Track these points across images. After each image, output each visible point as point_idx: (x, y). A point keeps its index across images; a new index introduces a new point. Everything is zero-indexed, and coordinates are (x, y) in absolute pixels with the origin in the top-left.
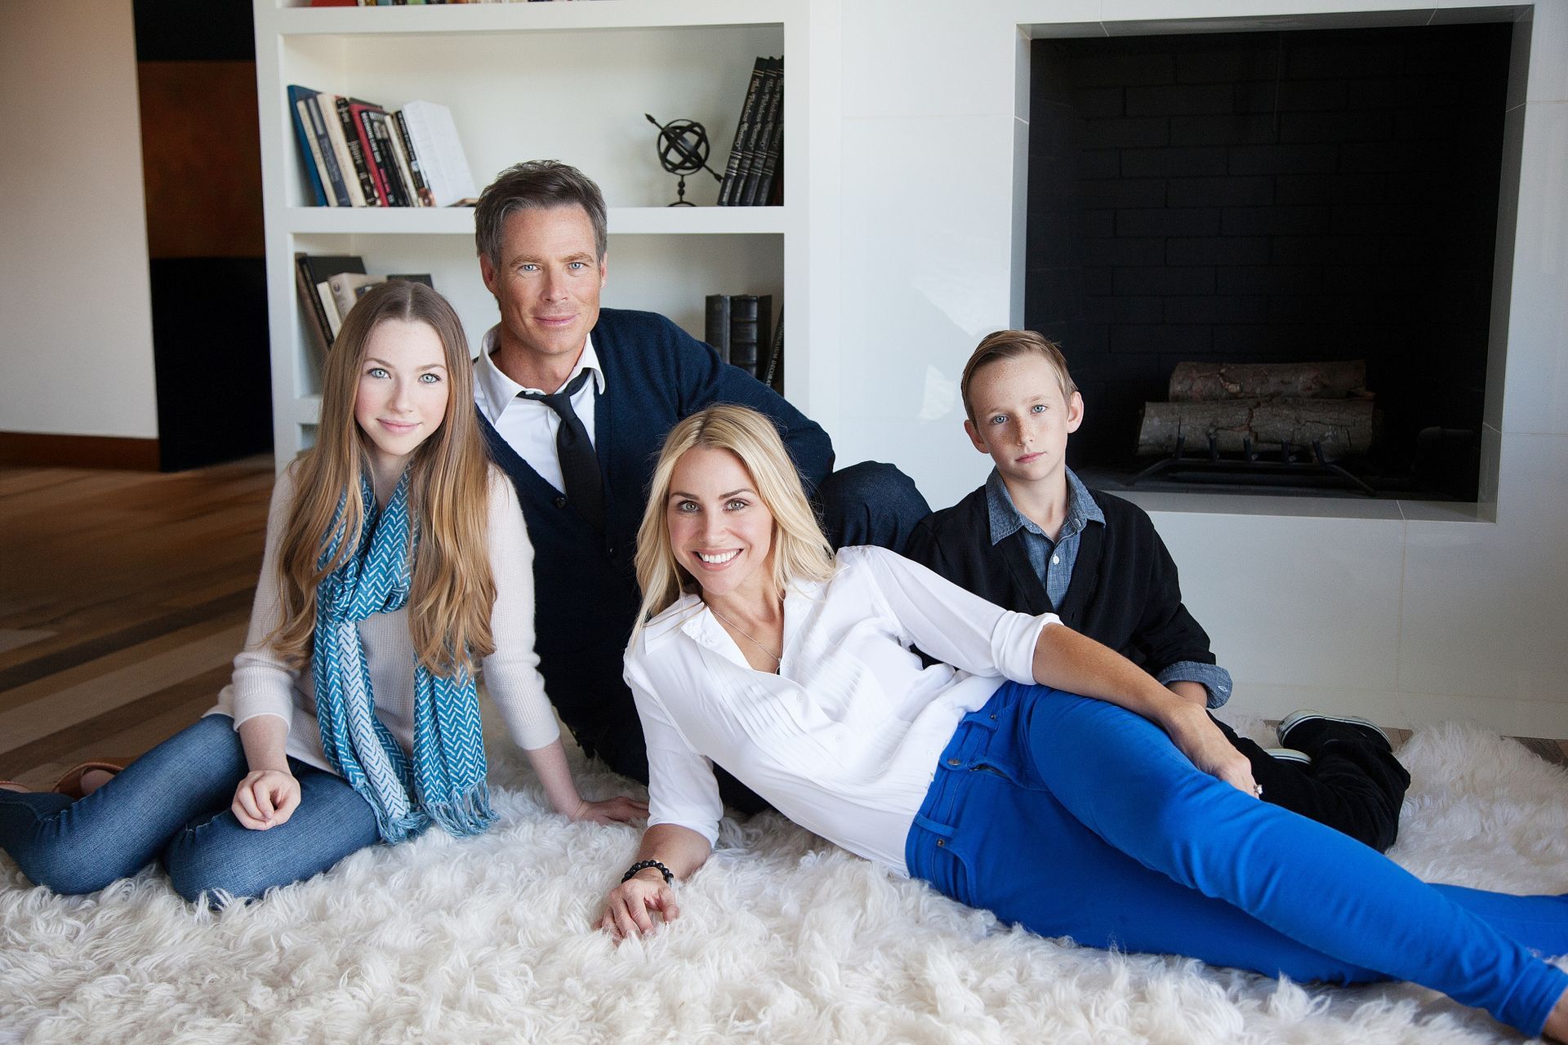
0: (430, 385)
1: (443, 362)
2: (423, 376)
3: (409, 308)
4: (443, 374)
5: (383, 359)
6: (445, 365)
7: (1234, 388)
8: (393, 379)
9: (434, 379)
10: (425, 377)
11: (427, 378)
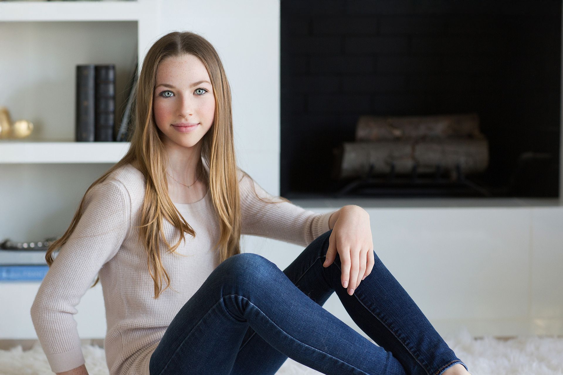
0: (202, 96)
1: (208, 79)
2: (196, 90)
3: (179, 46)
4: (209, 87)
5: (168, 83)
6: (210, 81)
7: (397, 133)
8: (176, 96)
9: (204, 92)
10: (198, 91)
11: (200, 91)
